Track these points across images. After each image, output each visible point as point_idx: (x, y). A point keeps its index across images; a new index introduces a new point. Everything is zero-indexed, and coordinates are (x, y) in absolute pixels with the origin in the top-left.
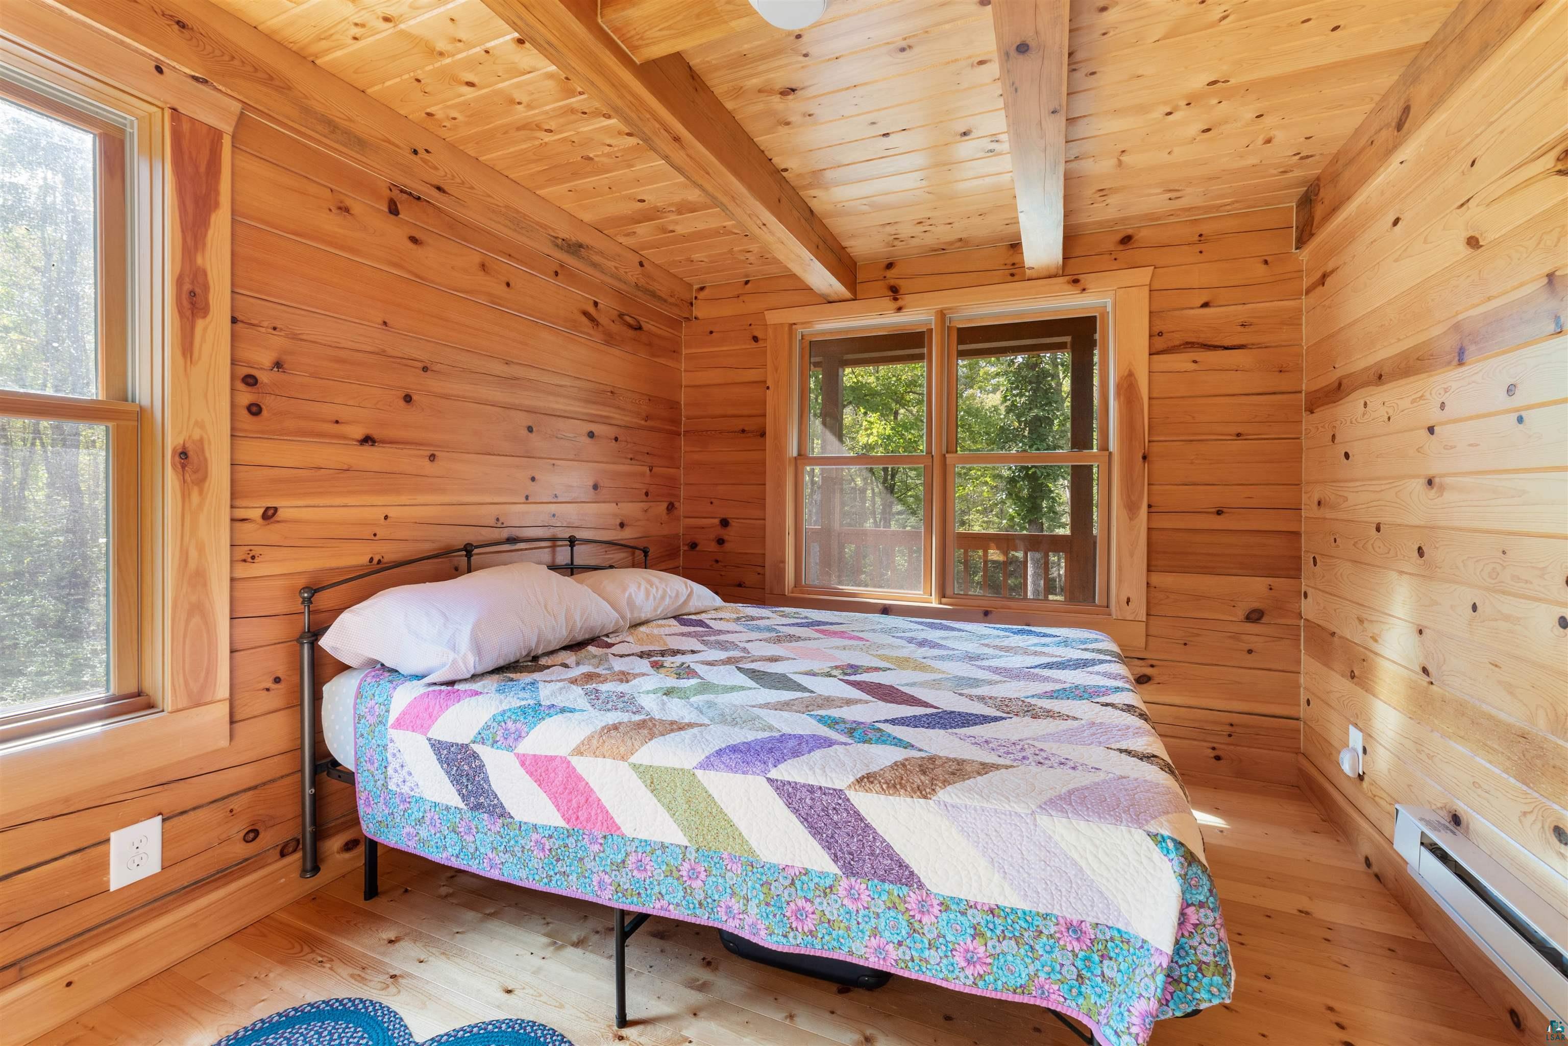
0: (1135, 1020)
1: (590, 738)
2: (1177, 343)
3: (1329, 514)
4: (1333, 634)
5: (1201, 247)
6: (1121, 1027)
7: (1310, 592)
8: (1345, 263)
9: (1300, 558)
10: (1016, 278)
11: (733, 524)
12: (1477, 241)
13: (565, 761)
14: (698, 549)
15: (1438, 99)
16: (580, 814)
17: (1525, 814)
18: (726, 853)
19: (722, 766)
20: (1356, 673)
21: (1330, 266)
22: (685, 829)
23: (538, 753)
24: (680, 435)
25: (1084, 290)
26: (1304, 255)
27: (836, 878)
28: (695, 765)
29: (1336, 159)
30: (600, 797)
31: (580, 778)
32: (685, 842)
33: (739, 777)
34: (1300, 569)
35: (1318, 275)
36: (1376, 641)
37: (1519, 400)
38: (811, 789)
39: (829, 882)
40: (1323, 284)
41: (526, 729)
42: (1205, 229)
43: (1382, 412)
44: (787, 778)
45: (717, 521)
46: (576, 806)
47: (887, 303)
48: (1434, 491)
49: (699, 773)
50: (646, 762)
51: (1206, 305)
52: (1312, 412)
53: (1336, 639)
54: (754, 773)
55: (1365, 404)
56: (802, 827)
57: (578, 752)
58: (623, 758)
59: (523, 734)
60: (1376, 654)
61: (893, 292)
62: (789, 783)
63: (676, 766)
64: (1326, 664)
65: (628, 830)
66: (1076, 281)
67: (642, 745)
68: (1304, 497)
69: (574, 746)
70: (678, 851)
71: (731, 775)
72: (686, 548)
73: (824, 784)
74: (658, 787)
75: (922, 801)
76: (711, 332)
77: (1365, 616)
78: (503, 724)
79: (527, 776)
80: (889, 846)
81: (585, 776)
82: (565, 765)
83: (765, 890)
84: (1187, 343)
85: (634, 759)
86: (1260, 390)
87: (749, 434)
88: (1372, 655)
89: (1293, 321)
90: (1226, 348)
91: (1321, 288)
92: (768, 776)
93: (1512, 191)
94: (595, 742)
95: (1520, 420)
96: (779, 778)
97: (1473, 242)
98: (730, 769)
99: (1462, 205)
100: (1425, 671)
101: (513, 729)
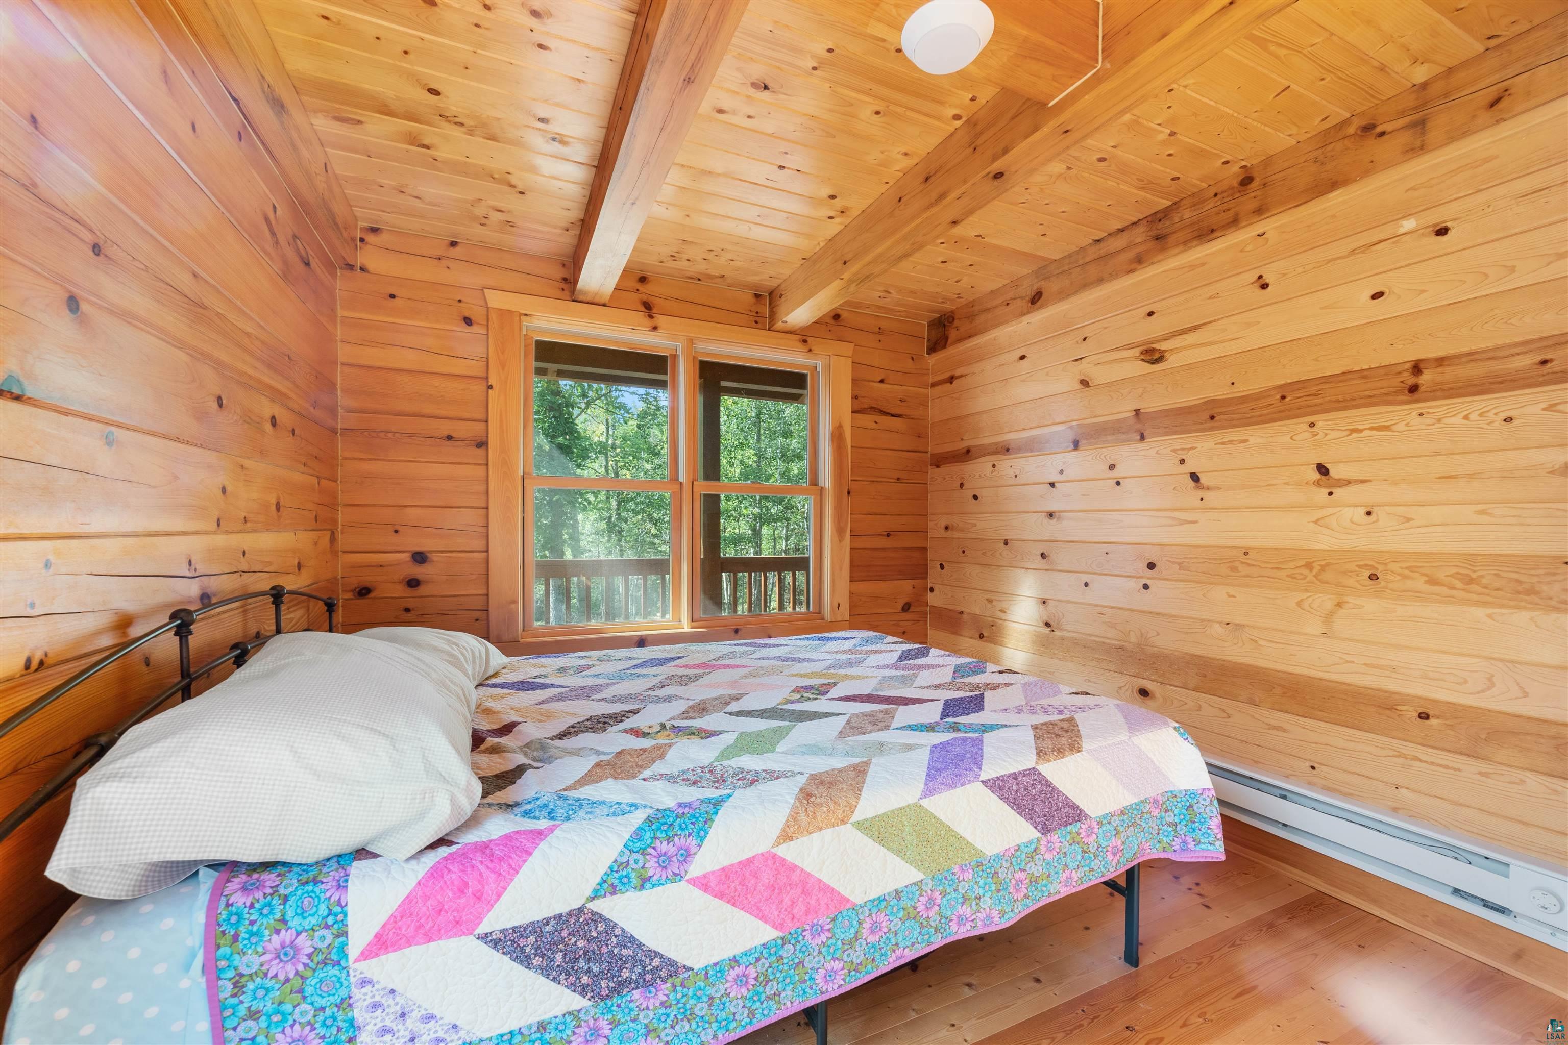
0: (1216, 831)
1: (794, 816)
2: (866, 406)
3: (956, 535)
4: (962, 613)
5: (880, 337)
6: (1211, 839)
7: (936, 588)
8: (974, 373)
9: (927, 565)
10: (759, 325)
11: (435, 559)
12: (1088, 383)
13: (771, 858)
14: (372, 595)
15: (1063, 295)
16: (795, 911)
17: (1120, 688)
18: (957, 867)
19: (943, 787)
20: (985, 634)
21: (958, 372)
22: (917, 863)
23: (726, 863)
24: (336, 433)
25: (810, 350)
26: (932, 360)
27: (1038, 840)
28: (919, 795)
29: (972, 304)
30: (821, 877)
31: (793, 868)
32: (918, 876)
33: (959, 790)
34: (927, 573)
35: (946, 375)
36: (1005, 612)
37: (1116, 473)
38: (1015, 776)
39: (1033, 846)
40: (951, 383)
41: (694, 842)
42: (884, 324)
43: (1011, 472)
44: (994, 775)
45: (406, 557)
46: (789, 903)
47: (640, 317)
48: (1055, 520)
49: (925, 803)
50: (870, 814)
51: (882, 381)
52: (938, 467)
53: (965, 616)
54: (969, 782)
55: (994, 466)
56: (1012, 811)
57: (785, 837)
58: (844, 822)
59: (693, 851)
60: (1004, 620)
61: (646, 308)
62: (998, 778)
63: (901, 805)
64: (955, 633)
65: (858, 898)
66: (805, 341)
67: (858, 799)
68: (931, 524)
69: (778, 832)
70: (915, 888)
71: (952, 791)
72: (349, 595)
73: (1021, 769)
74: (886, 835)
75: (1079, 754)
76: (392, 296)
77: (993, 598)
78: (650, 850)
79: (717, 901)
80: (1067, 797)
81: (798, 863)
82: (770, 862)
83: (995, 880)
84: (872, 408)
85: (857, 816)
86: (910, 449)
87: (459, 443)
88: (1000, 622)
89: (924, 403)
90: (893, 415)
91: (949, 385)
92: (981, 779)
93: (1113, 361)
94: (802, 817)
95: (1118, 483)
96: (990, 777)
97: (1085, 383)
98: (952, 786)
99: (1077, 360)
100: (1048, 625)
101: (672, 850)
